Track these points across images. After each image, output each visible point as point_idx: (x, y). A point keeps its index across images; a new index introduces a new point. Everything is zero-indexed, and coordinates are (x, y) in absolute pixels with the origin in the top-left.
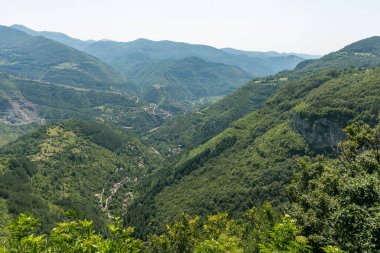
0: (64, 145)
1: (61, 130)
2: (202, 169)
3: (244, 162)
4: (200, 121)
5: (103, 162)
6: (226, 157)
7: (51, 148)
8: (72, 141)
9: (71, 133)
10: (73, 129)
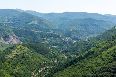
0: (21, 52)
1: (22, 47)
2: (76, 64)
3: (94, 62)
4: (86, 44)
5: (37, 59)
6: (88, 59)
7: (16, 53)
8: (25, 51)
9: (26, 48)
10: (27, 46)
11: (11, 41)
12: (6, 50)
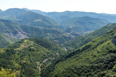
0: (28, 45)
1: (29, 41)
2: (75, 56)
3: (91, 54)
4: (84, 39)
5: (42, 52)
6: (85, 52)
7: (23, 46)
8: (32, 44)
9: (32, 42)
10: (33, 40)
11: (19, 36)
12: (15, 44)
